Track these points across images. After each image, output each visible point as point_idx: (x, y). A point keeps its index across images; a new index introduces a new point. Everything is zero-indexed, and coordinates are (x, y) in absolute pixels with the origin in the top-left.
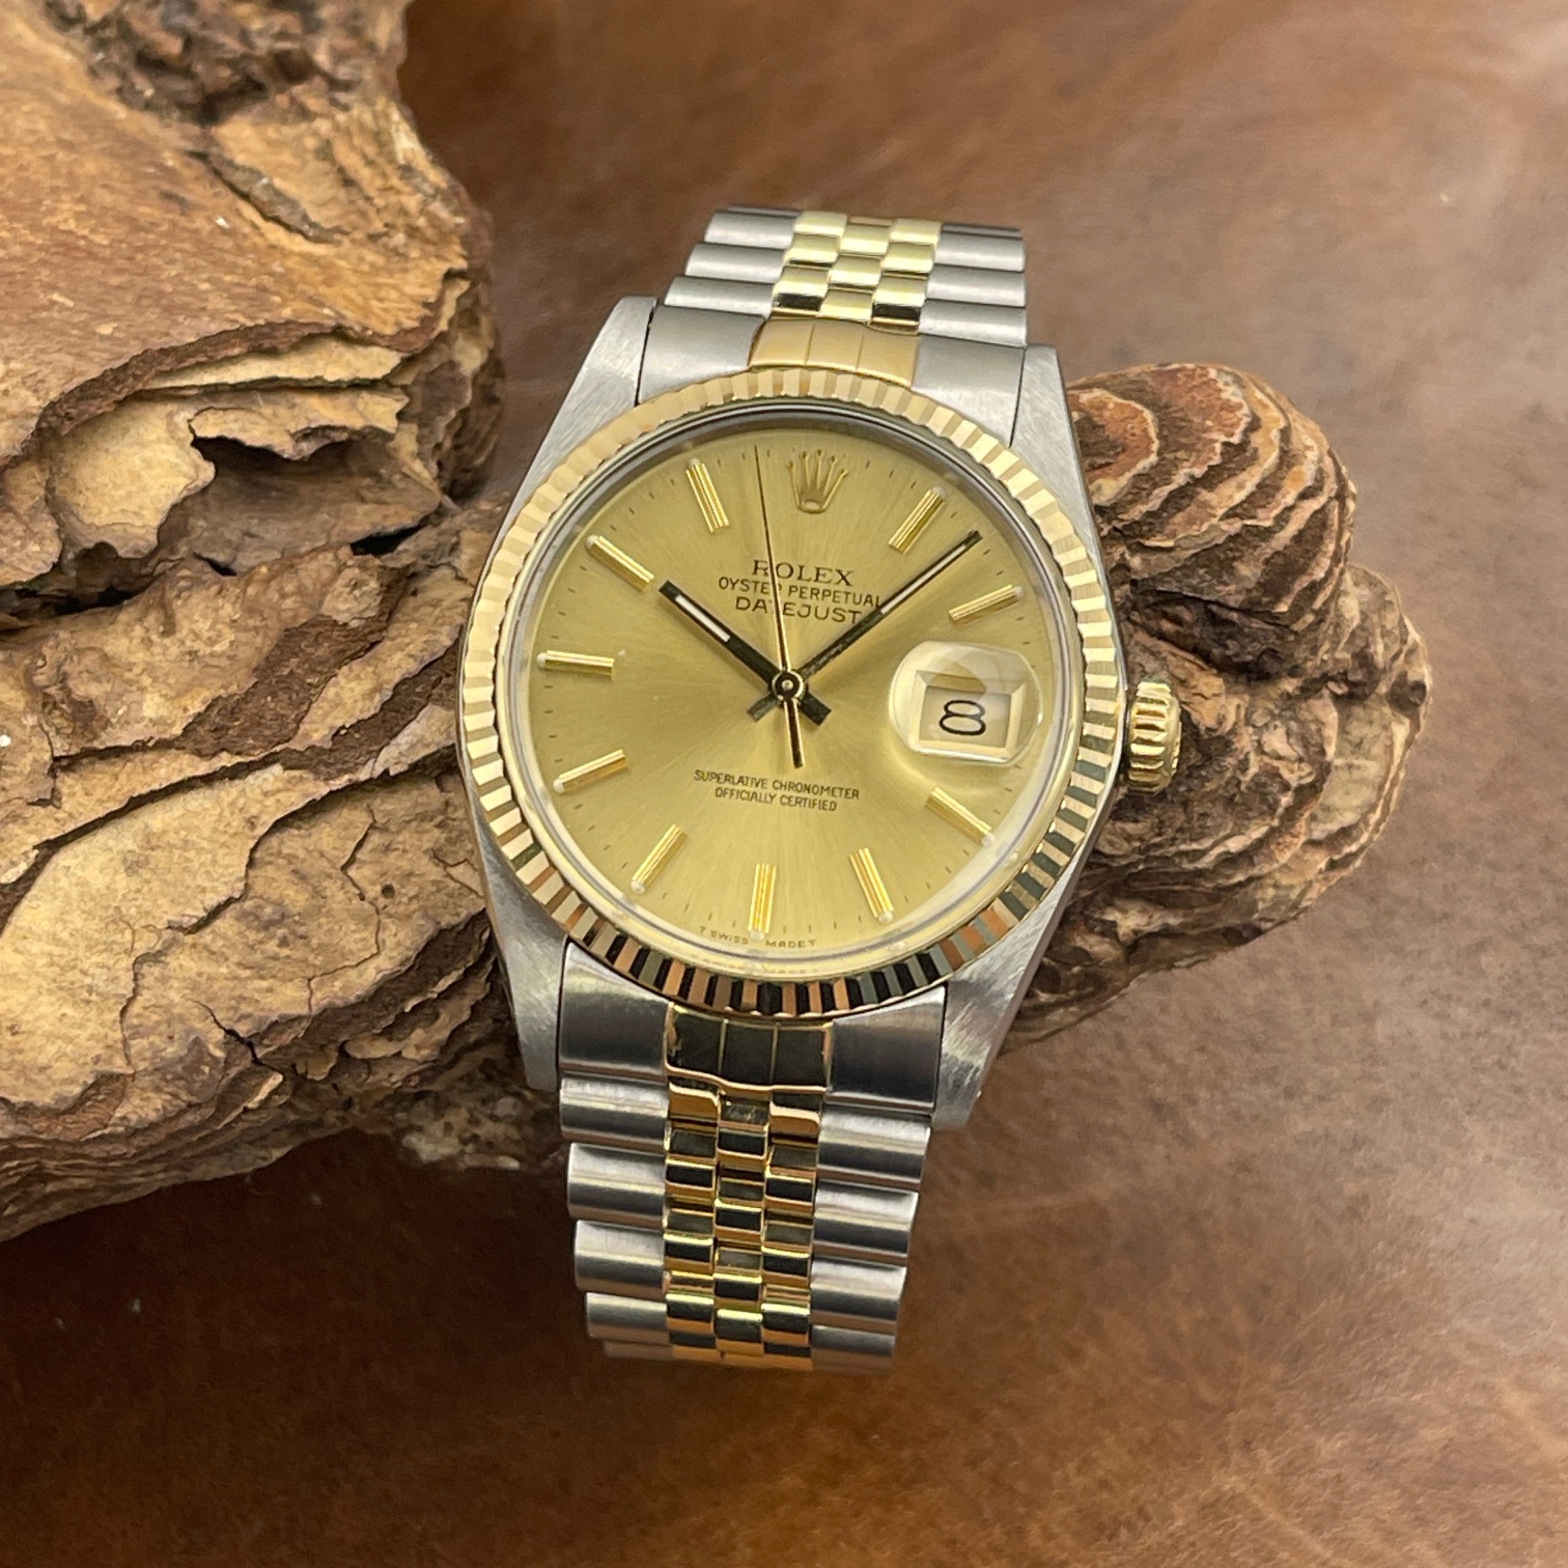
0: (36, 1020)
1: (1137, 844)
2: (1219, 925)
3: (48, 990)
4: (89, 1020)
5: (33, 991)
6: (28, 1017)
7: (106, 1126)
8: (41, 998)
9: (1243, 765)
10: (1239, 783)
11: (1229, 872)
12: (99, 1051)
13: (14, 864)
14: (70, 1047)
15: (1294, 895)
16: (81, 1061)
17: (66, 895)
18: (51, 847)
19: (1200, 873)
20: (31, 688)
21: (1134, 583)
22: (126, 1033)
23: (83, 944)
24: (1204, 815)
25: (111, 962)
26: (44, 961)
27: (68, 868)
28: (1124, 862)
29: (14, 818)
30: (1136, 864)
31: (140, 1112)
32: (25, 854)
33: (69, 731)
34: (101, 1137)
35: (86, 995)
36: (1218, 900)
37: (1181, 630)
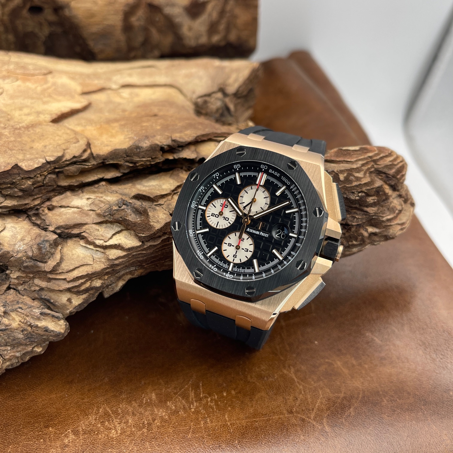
1: (374, 212)
2: (384, 234)
9: (391, 203)
10: (390, 206)
11: (387, 223)
15: (395, 232)
19: (383, 221)
21: (375, 169)
24: (384, 210)
28: (372, 215)
30: (373, 216)
36: (384, 228)
37: (382, 177)
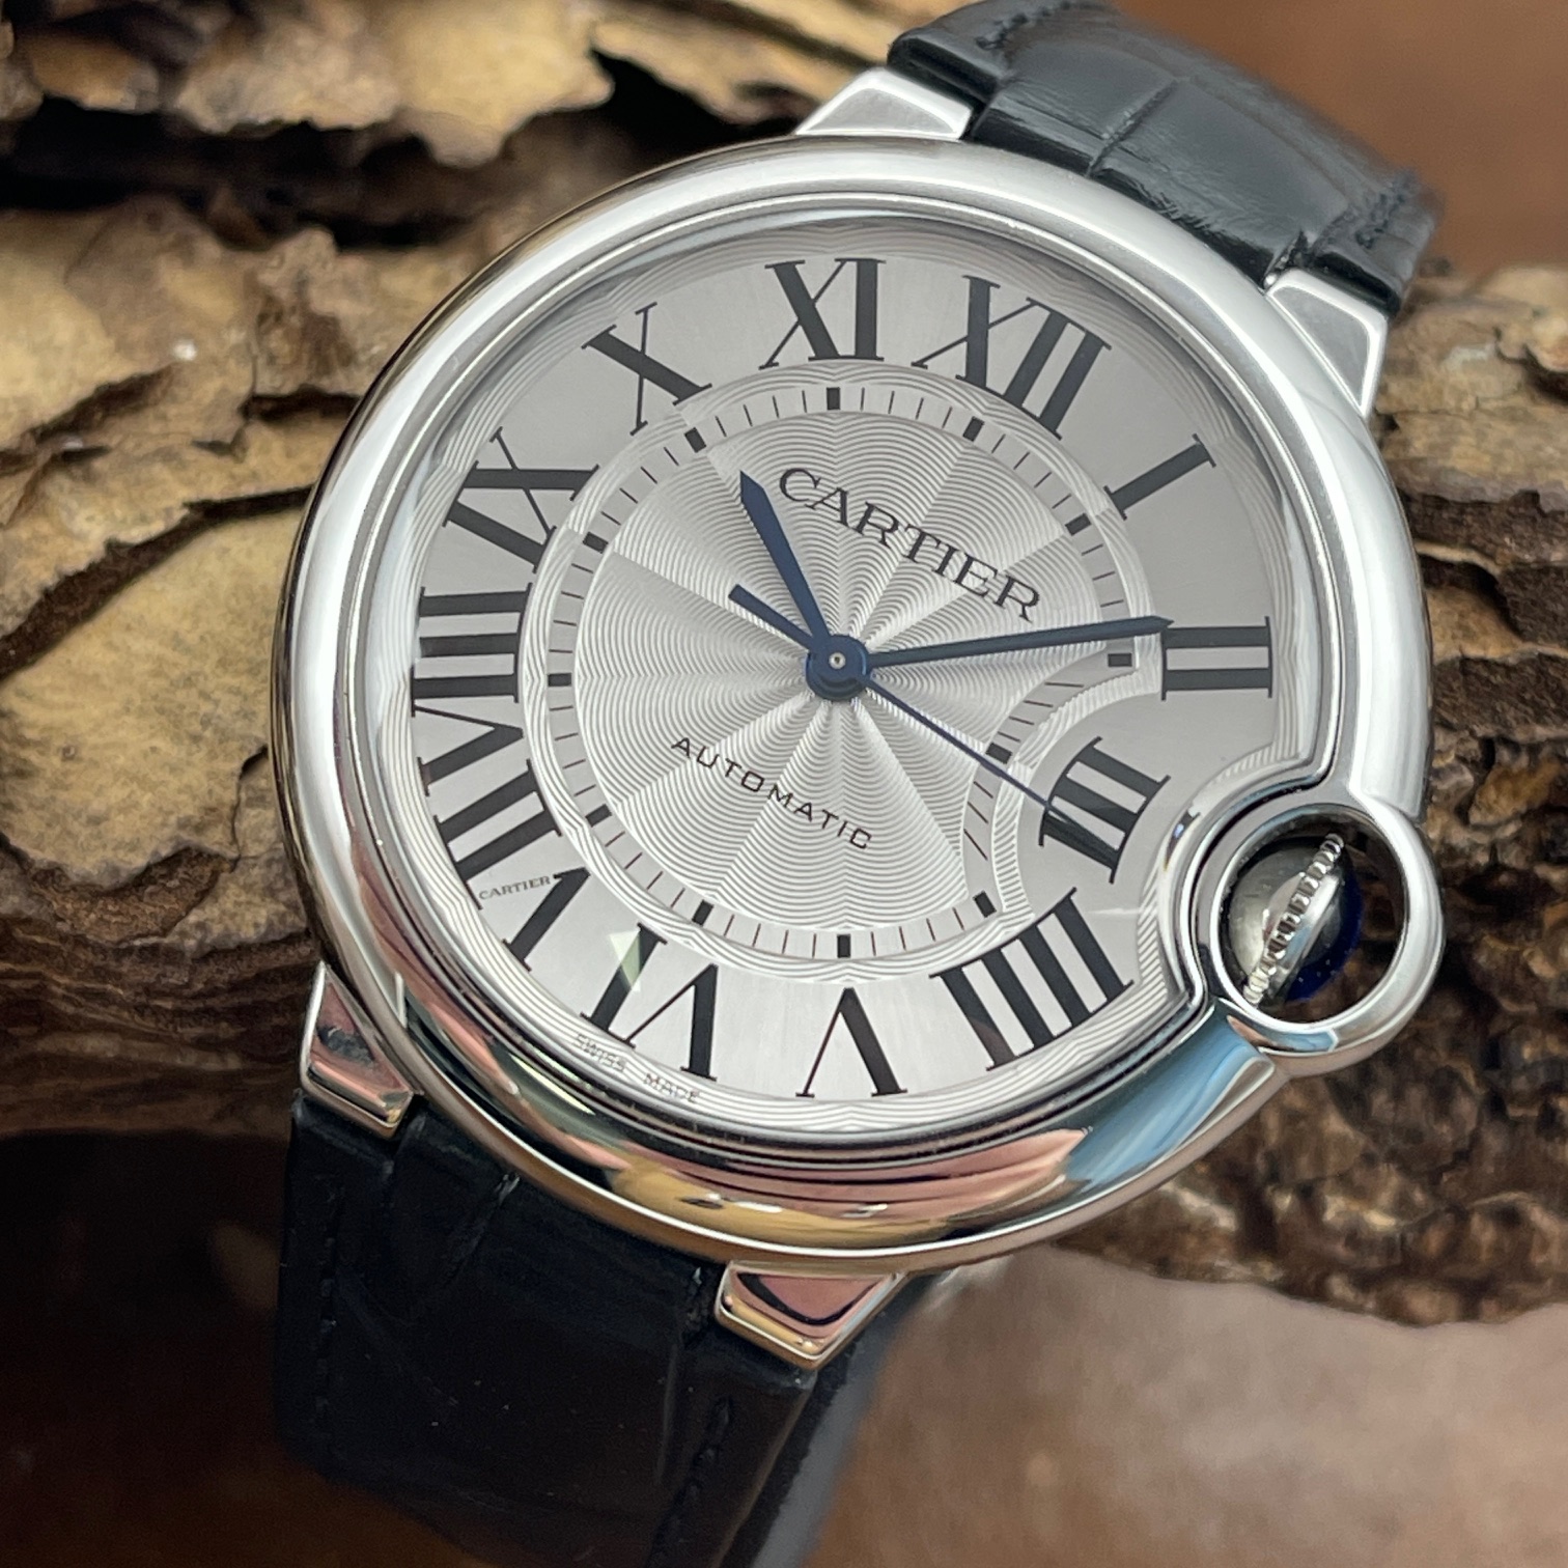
0: (107, 746)
3: (142, 713)
4: (189, 763)
5: (115, 706)
6: (93, 739)
7: (165, 932)
8: (127, 718)
12: (190, 811)
13: (143, 519)
14: (149, 796)
16: (159, 820)
17: (211, 584)
18: (212, 514)
20: (251, 287)
22: (243, 796)
23: (215, 657)
25: (252, 689)
26: (148, 666)
27: (226, 551)
29: (167, 456)
31: (228, 922)
32: (168, 511)
33: (288, 361)
34: (154, 948)
35: (200, 728)
